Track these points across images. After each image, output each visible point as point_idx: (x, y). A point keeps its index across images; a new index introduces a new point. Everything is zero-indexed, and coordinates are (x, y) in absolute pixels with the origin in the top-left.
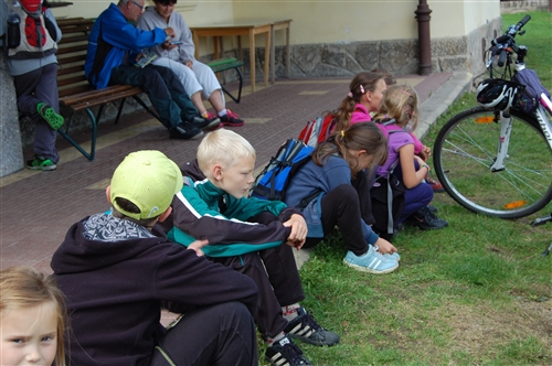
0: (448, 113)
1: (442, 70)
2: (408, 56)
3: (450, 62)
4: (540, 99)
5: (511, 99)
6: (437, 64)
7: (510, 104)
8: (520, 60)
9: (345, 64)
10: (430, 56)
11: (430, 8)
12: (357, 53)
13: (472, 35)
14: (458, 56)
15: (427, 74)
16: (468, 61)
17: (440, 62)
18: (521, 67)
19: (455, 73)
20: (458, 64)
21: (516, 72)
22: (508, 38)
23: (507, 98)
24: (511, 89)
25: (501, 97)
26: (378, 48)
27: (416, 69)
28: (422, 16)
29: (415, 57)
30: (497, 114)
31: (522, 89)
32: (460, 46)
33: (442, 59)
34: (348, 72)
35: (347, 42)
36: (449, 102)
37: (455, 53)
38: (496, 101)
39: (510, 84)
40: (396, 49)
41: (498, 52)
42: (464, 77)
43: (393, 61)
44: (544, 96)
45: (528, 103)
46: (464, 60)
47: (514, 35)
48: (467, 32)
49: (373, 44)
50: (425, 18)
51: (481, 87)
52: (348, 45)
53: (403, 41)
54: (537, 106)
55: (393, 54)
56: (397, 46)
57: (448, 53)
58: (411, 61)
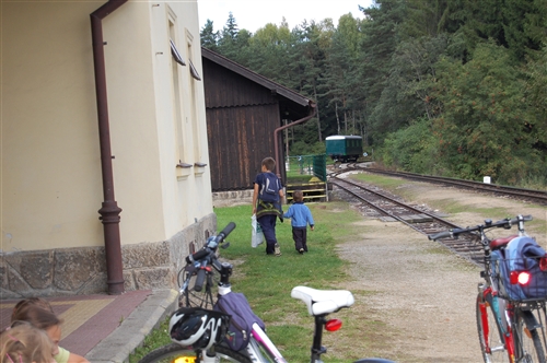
0: (145, 346)
1: (137, 287)
2: (92, 269)
3: (148, 276)
4: (252, 331)
5: (214, 334)
6: (131, 278)
7: (213, 340)
8: (225, 281)
9: (6, 282)
10: (121, 269)
11: (119, 206)
12: (22, 267)
13: (175, 239)
14: (158, 268)
15: (117, 292)
16: (171, 273)
17: (134, 276)
18: (225, 291)
19: (155, 291)
20: (158, 278)
21: (219, 296)
22: (207, 254)
23: (209, 332)
24: (213, 320)
25: (201, 331)
26: (51, 260)
27: (103, 286)
28: (109, 216)
29: (102, 270)
30: (198, 353)
31: (227, 320)
32: (159, 254)
33: (137, 272)
34: (12, 293)
35: (9, 252)
36: (146, 330)
37: (153, 264)
38: (194, 338)
39: (211, 314)
40: (75, 260)
41: (196, 272)
42: (167, 295)
43: (72, 276)
44: (256, 327)
45: (237, 337)
46: (166, 273)
47: (214, 249)
48: (168, 237)
49: (45, 254)
50: (111, 219)
51: (175, 319)
52: (10, 256)
53: (84, 249)
54: (248, 341)
55: (71, 267)
56: (78, 256)
57: (145, 264)
58: (97, 276)
